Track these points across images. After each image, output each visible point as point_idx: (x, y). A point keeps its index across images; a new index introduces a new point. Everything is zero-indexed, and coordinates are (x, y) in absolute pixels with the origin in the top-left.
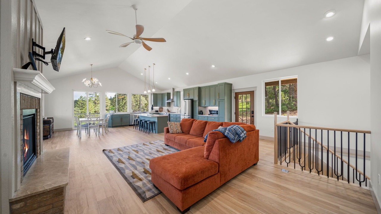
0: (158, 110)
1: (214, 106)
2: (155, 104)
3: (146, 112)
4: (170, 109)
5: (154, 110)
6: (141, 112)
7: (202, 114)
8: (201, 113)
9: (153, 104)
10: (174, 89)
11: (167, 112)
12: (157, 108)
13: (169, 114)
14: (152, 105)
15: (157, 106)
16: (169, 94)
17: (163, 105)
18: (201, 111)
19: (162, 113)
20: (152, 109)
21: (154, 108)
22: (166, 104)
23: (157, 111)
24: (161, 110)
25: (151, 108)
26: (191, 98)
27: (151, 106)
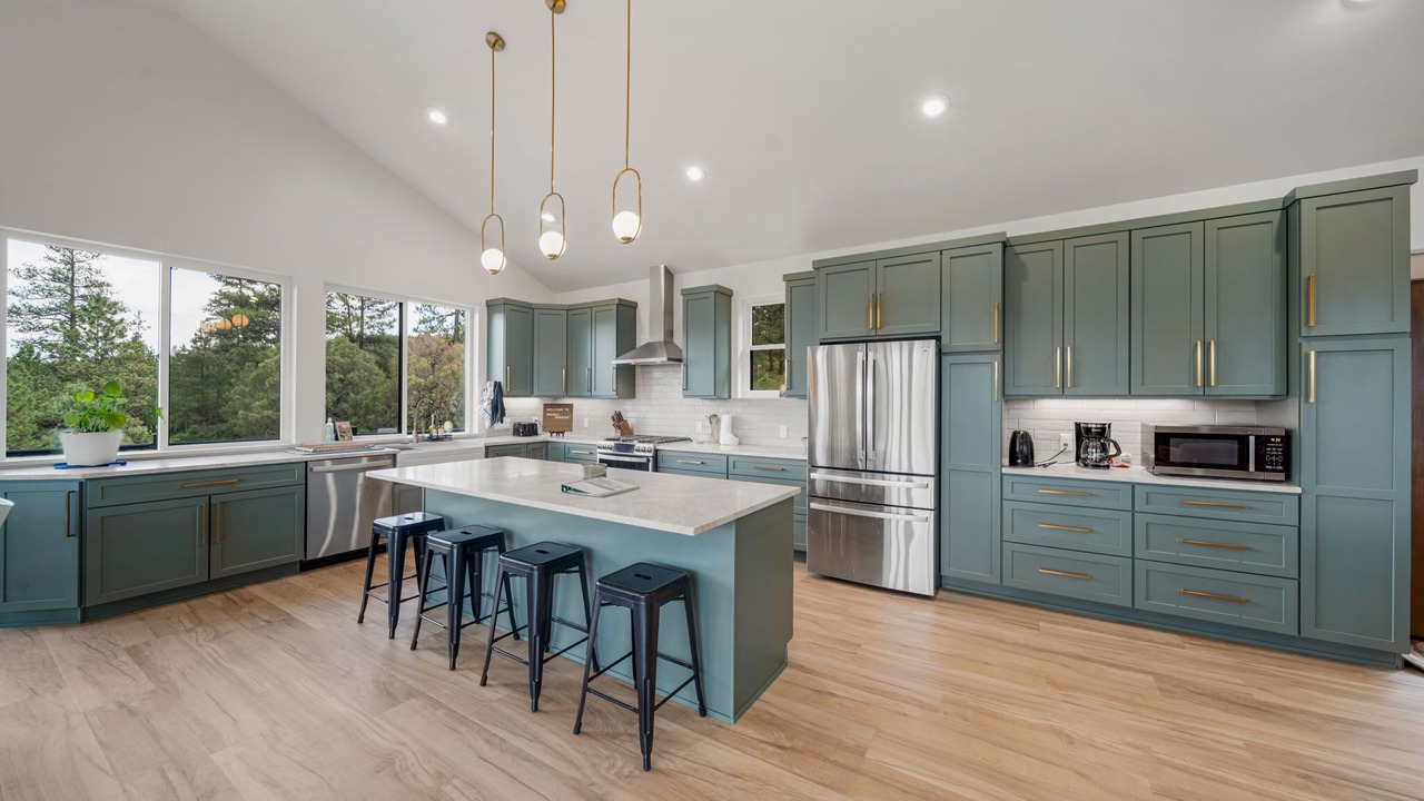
0: (538, 420)
2: (521, 378)
4: (631, 410)
5: (508, 422)
6: (403, 436)
9: (500, 379)
10: (670, 276)
12: (524, 407)
13: (656, 451)
14: (498, 386)
15: (530, 394)
16: (626, 313)
17: (575, 382)
19: (567, 438)
20: (497, 411)
21: (510, 403)
22: (603, 382)
23: (530, 429)
24: (560, 418)
25: (487, 405)
27: (490, 393)
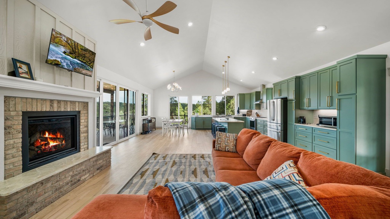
0: (246, 114)
1: (330, 109)
2: (242, 106)
3: (231, 116)
4: (259, 112)
5: (241, 114)
6: (225, 115)
7: (304, 122)
8: (301, 120)
9: (239, 107)
10: (264, 86)
11: (256, 116)
12: (244, 111)
13: (256, 119)
15: (244, 109)
16: (258, 94)
17: (251, 107)
18: (301, 117)
20: (238, 112)
21: (241, 111)
22: (254, 106)
23: (244, 115)
24: (250, 113)
26: (284, 95)
27: (237, 109)
